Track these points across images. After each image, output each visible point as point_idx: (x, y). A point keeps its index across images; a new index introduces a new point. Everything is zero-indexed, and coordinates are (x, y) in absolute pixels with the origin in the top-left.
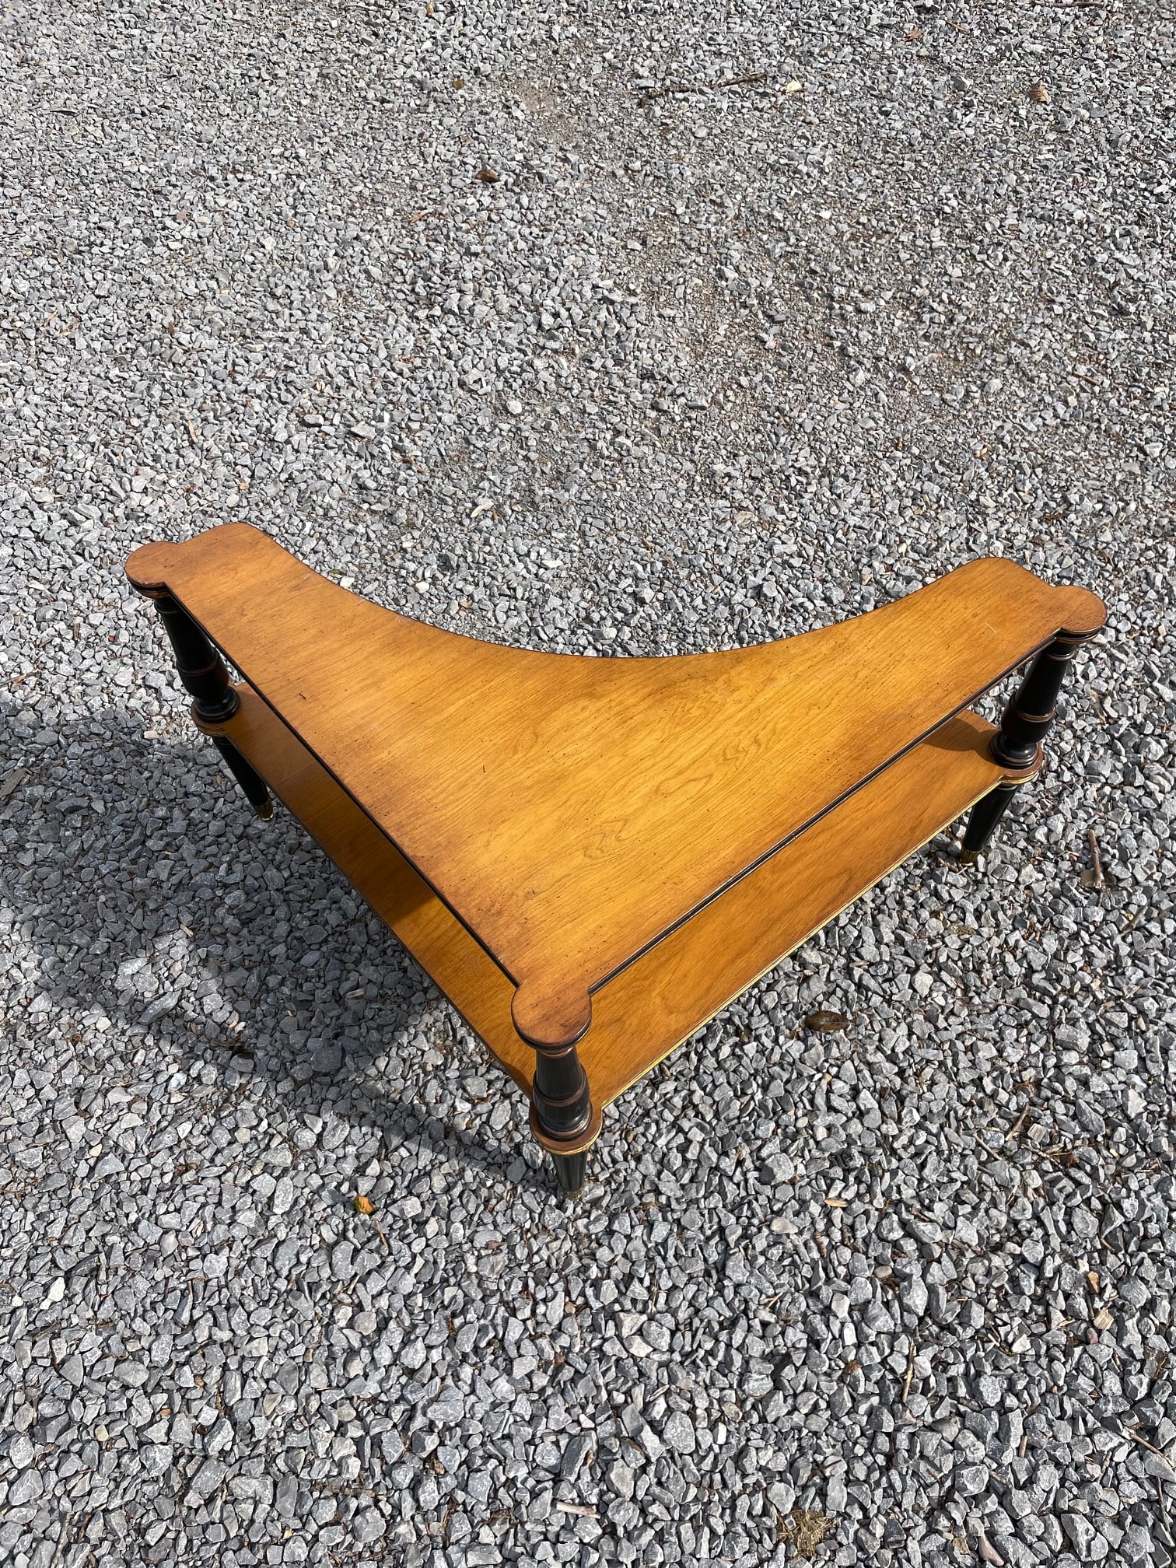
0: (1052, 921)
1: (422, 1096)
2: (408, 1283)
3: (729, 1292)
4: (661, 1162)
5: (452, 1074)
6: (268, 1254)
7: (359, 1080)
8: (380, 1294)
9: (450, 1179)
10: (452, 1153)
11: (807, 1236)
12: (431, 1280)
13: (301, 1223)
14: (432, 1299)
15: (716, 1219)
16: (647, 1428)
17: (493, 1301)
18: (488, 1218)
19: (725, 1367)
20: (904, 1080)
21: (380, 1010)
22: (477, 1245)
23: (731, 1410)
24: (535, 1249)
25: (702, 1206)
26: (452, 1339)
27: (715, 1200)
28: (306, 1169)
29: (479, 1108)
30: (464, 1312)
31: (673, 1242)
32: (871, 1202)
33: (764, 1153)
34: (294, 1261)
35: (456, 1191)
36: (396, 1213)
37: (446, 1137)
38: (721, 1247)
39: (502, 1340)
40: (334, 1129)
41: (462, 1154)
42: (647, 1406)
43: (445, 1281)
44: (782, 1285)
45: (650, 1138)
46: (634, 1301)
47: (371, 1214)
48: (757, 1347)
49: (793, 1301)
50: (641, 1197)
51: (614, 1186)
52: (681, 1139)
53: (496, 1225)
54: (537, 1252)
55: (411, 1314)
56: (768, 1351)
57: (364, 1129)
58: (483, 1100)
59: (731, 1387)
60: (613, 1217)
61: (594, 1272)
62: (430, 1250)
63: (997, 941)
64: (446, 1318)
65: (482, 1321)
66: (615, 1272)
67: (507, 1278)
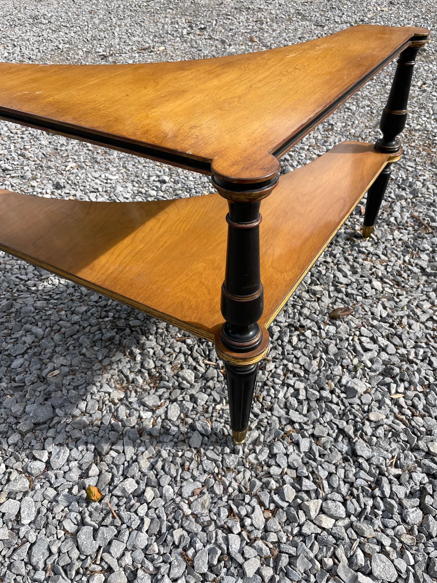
0: (419, 248)
1: (116, 417)
2: (143, 539)
3: (365, 465)
4: (286, 406)
5: (133, 398)
6: (24, 556)
7: (69, 420)
8: (123, 555)
9: (152, 460)
10: (148, 444)
11: (392, 418)
12: (160, 531)
13: (46, 526)
14: (165, 543)
15: (335, 426)
16: (360, 574)
17: (212, 528)
18: (187, 475)
19: (388, 512)
20: (395, 328)
21: (73, 379)
22: (185, 495)
23: (407, 539)
24: (227, 483)
25: (322, 422)
26: (190, 566)
27: (329, 416)
28: (42, 486)
29: (158, 412)
30: (192, 544)
31: (315, 448)
32: (415, 390)
33: (344, 382)
34: (47, 554)
35: (159, 465)
36: (119, 494)
37: (141, 436)
38: (346, 441)
39: (229, 554)
40: (58, 454)
41: (155, 442)
42: (351, 560)
43: (171, 528)
44: (395, 449)
45: (273, 396)
46: (308, 492)
47: (100, 501)
48: (401, 491)
49: (406, 457)
50: (283, 430)
51: (263, 429)
52: (291, 390)
53: (194, 478)
54: (230, 485)
55: (152, 561)
56: (408, 492)
57: (80, 448)
58: (158, 407)
59: (399, 524)
60: (270, 446)
61: (274, 485)
62: (152, 510)
63: (400, 262)
64: (181, 554)
65: (208, 547)
66: (287, 478)
67: (215, 510)
